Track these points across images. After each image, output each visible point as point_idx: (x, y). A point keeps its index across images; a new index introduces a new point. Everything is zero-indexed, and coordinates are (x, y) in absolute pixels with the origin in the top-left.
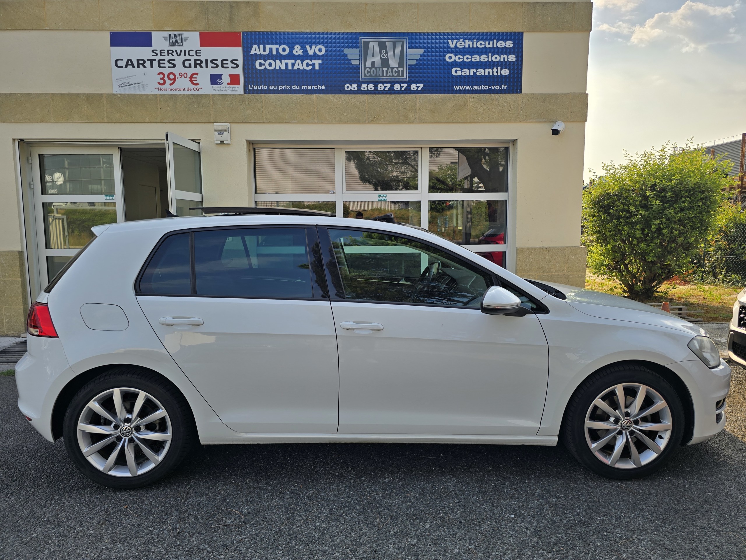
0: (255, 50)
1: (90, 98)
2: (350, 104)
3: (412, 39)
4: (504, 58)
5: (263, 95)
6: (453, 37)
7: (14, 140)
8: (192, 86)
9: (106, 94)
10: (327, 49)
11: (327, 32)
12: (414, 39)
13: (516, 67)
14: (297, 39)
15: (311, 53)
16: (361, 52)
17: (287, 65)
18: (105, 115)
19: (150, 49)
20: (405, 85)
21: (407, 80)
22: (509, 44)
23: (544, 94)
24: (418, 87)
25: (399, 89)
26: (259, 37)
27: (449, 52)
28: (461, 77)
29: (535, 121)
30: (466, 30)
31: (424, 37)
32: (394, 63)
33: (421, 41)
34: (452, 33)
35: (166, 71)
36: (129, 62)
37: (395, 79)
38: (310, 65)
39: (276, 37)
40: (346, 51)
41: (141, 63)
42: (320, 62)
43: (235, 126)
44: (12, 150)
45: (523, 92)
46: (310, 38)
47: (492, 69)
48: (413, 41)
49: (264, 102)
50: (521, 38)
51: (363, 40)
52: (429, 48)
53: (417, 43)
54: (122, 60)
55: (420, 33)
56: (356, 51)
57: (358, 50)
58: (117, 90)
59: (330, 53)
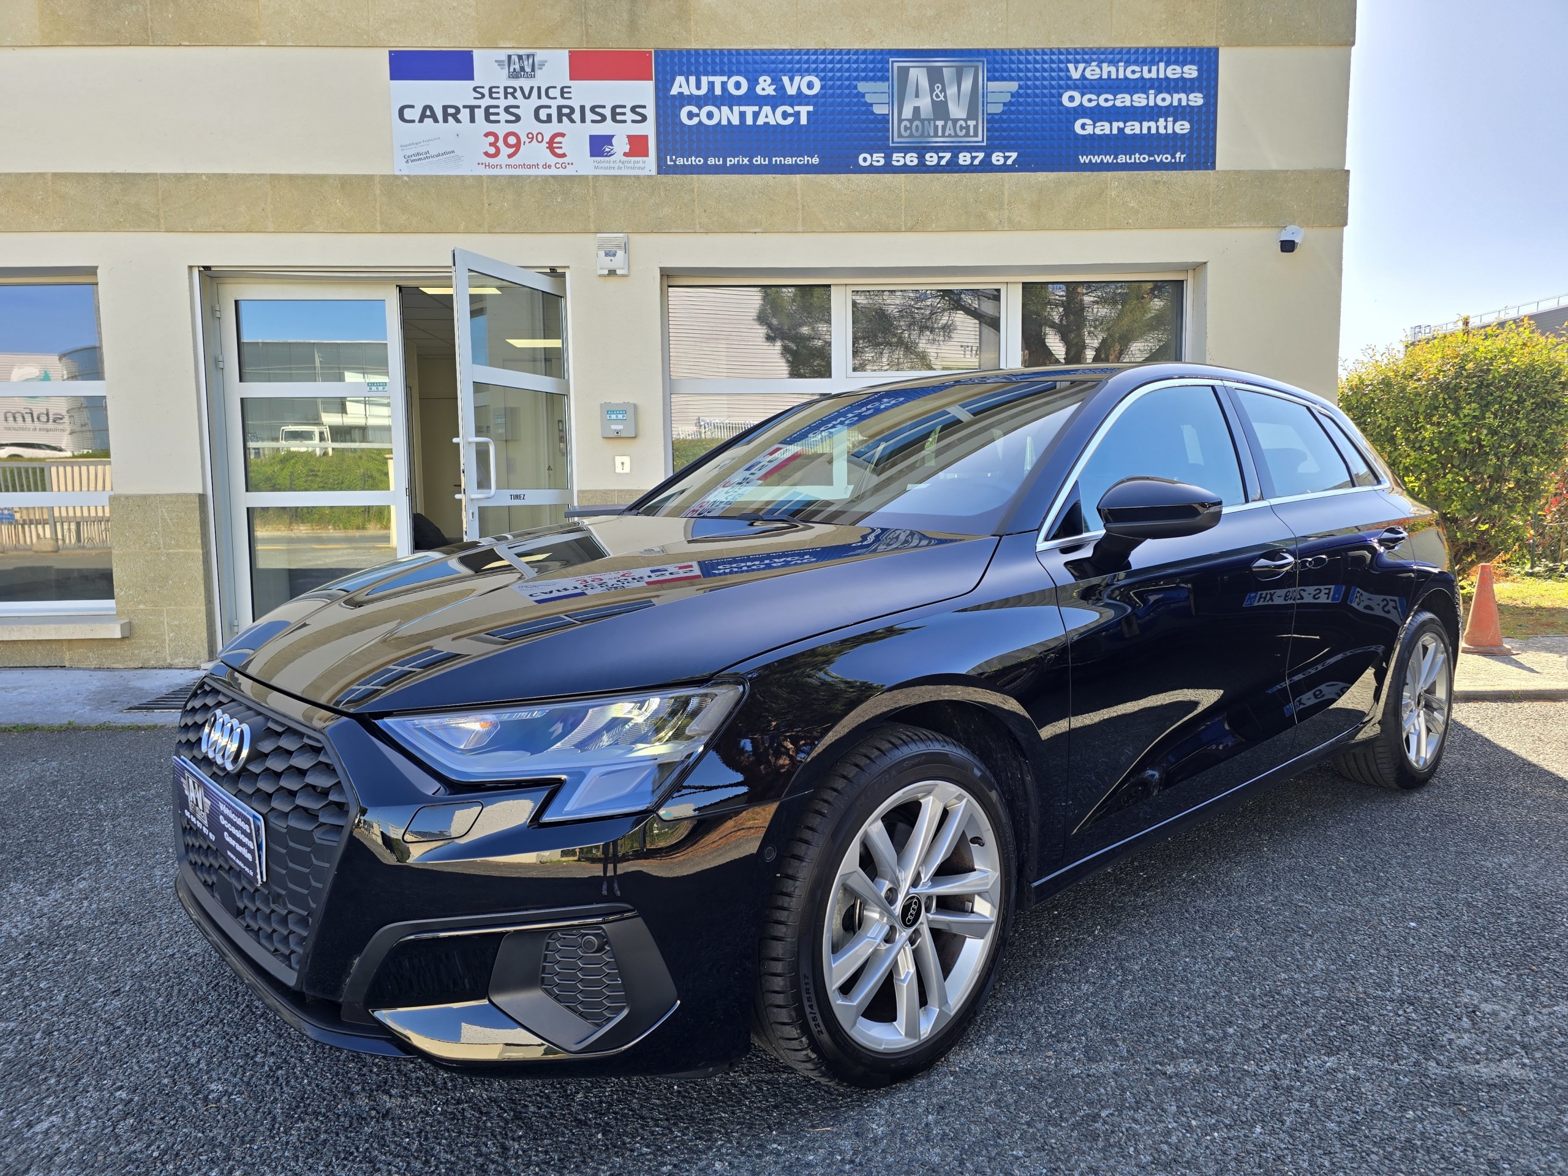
0: (680, 87)
1: (346, 182)
2: (869, 194)
3: (997, 63)
4: (1179, 98)
5: (695, 176)
6: (1078, 57)
7: (191, 267)
8: (553, 160)
9: (381, 176)
10: (823, 83)
11: (825, 50)
12: (1000, 61)
13: (1204, 118)
14: (764, 63)
15: (791, 91)
16: (893, 88)
17: (742, 115)
18: (378, 219)
19: (469, 85)
20: (981, 155)
21: (985, 144)
22: (1191, 72)
23: (1261, 171)
24: (1006, 158)
25: (968, 162)
26: (688, 60)
27: (1069, 88)
28: (1093, 136)
29: (1242, 225)
30: (1104, 42)
31: (1018, 59)
32: (957, 111)
33: (1013, 66)
34: (1075, 49)
35: (501, 129)
36: (428, 112)
37: (960, 142)
38: (791, 115)
39: (721, 61)
40: (862, 87)
41: (451, 113)
42: (811, 108)
43: (638, 240)
44: (188, 288)
45: (1218, 168)
46: (790, 62)
47: (1157, 121)
48: (997, 66)
49: (696, 190)
50: (1213, 59)
51: (896, 64)
52: (1029, 79)
53: (1004, 70)
54: (412, 107)
55: (1010, 50)
56: (883, 86)
57: (886, 84)
58: (402, 169)
59: (831, 91)
